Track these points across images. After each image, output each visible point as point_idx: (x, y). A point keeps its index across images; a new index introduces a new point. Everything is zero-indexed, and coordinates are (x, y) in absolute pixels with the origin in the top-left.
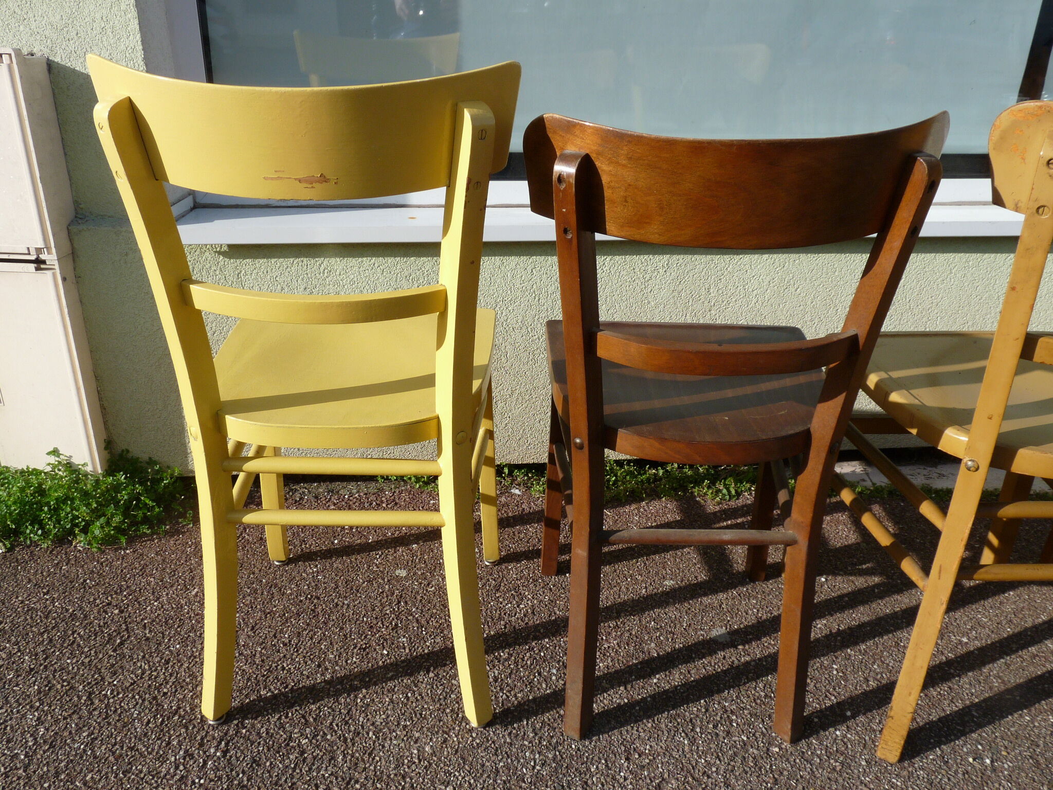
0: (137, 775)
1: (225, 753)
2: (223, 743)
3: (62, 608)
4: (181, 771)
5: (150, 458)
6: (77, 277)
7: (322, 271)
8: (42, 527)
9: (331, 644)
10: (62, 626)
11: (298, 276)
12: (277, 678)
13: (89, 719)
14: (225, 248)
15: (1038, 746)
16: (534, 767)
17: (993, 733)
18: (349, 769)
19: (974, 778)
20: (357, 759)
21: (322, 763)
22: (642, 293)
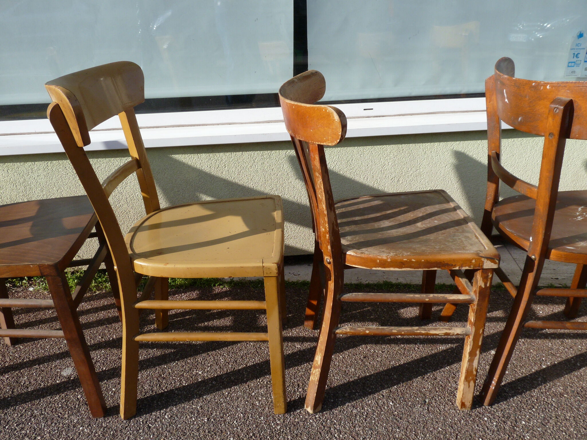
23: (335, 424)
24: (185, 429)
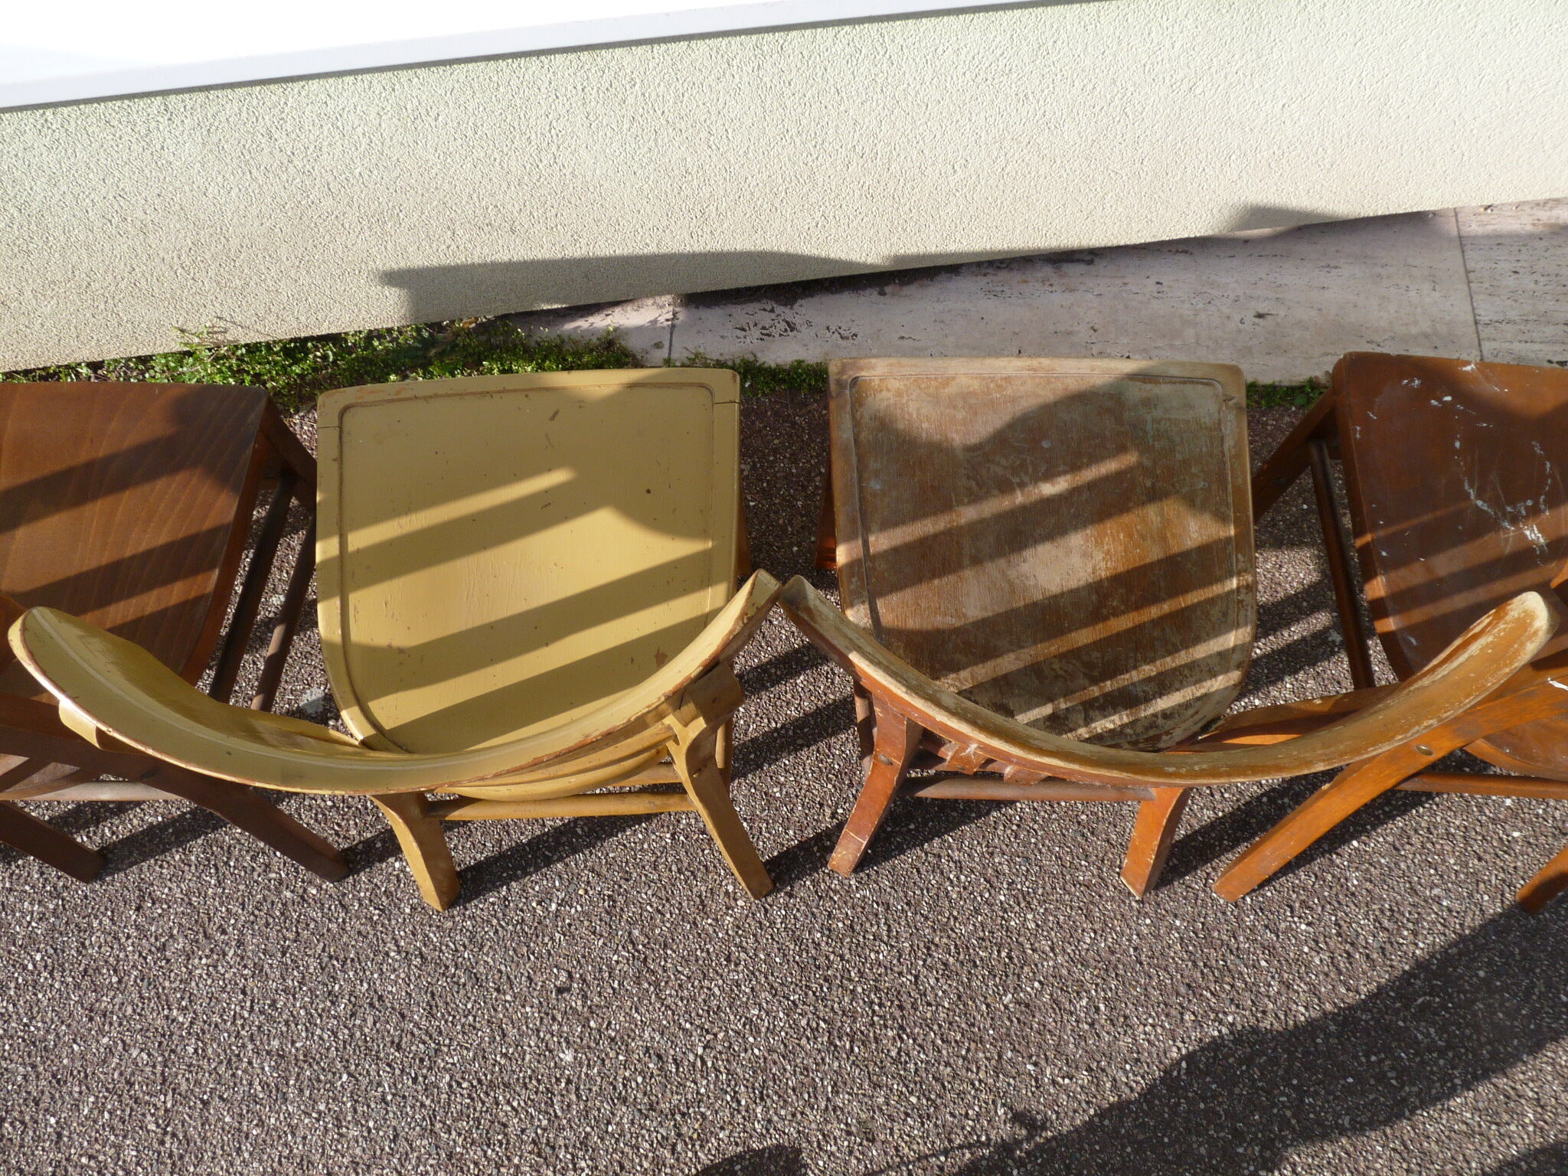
17: (585, 861)
19: (526, 930)
23: (950, 847)
24: (627, 863)
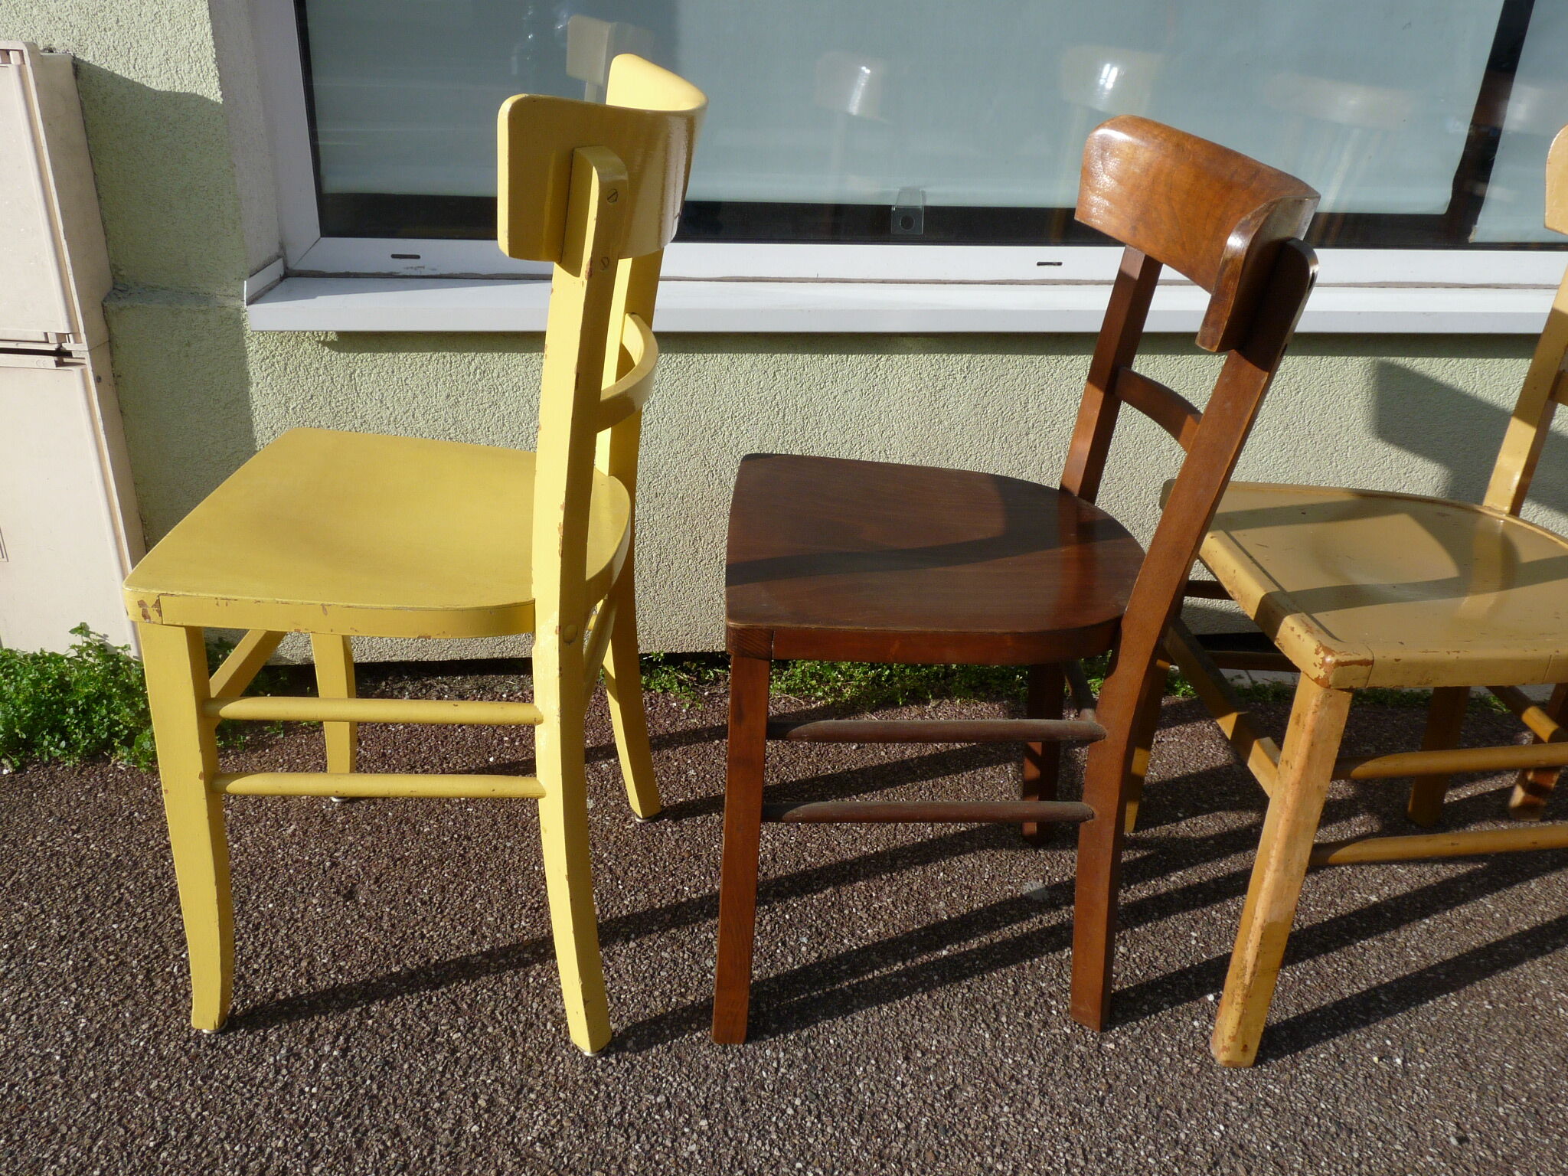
0: (221, 1082)
1: (345, 1051)
2: (341, 1038)
3: (101, 852)
4: (284, 1076)
5: (220, 639)
6: (117, 377)
7: (472, 371)
8: (65, 736)
9: (490, 902)
10: (102, 877)
11: (437, 379)
12: (414, 949)
13: (150, 1005)
14: (333, 337)
15: (1467, 1041)
16: (777, 1070)
17: (1407, 1023)
18: (521, 1072)
19: (1379, 1083)
20: (531, 1059)
21: (482, 1065)
22: (931, 408)
